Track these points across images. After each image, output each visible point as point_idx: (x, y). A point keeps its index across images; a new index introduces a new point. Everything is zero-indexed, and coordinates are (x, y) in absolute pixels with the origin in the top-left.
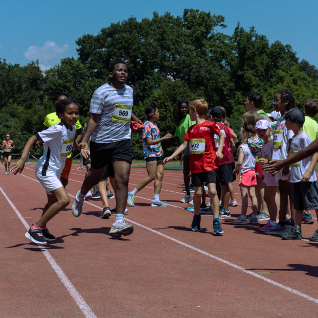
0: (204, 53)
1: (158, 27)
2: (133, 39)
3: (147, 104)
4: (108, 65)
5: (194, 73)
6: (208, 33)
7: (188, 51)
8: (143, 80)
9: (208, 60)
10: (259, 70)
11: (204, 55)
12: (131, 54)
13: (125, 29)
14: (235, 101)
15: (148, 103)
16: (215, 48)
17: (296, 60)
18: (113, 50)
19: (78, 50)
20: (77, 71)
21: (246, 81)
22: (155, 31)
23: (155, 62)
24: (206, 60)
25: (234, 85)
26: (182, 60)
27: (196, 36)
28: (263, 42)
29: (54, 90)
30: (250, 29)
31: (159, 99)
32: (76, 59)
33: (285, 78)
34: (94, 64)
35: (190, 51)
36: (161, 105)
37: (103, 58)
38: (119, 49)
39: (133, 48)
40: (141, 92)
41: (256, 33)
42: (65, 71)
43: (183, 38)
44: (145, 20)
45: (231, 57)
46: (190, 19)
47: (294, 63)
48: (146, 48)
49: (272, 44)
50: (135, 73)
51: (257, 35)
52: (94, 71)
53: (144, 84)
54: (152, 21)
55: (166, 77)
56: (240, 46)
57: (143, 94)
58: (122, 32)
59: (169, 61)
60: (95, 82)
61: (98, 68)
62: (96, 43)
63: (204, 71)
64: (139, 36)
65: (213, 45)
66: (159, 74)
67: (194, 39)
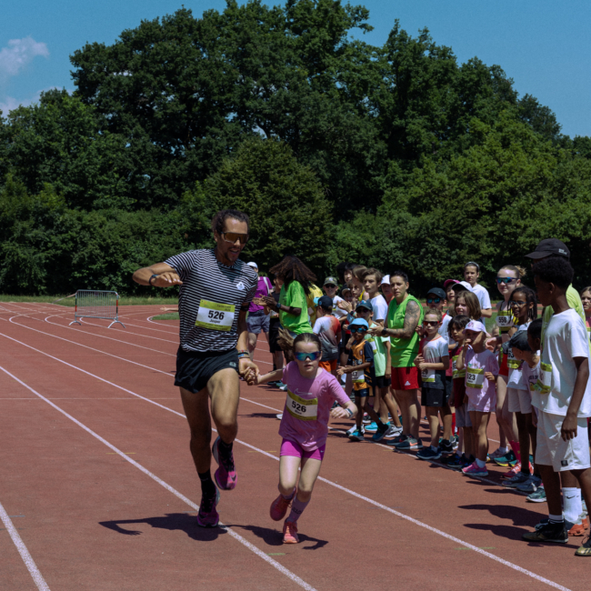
0: (327, 84)
1: (235, 29)
2: (184, 55)
3: (211, 185)
4: (136, 105)
5: (306, 123)
6: (335, 41)
7: (295, 79)
8: (203, 136)
9: (335, 97)
10: (437, 116)
11: (325, 85)
12: (181, 85)
13: (170, 34)
14: (387, 179)
15: (213, 183)
16: (348, 72)
17: (511, 98)
18: (144, 77)
19: (74, 75)
20: (74, 118)
21: (410, 139)
22: (230, 37)
23: (227, 100)
24: (330, 97)
25: (386, 148)
26: (283, 98)
27: (310, 47)
28: (446, 62)
29: (26, 155)
30: (419, 35)
31: (234, 178)
32: (71, 92)
33: (487, 134)
34: (107, 102)
35: (299, 79)
36: (238, 189)
37: (124, 92)
38: (156, 74)
39: (185, 72)
40: (201, 160)
41: (432, 43)
42: (49, 119)
44: (210, 14)
45: (381, 90)
46: (299, 13)
47: (507, 103)
48: (211, 73)
49: (464, 65)
50: (188, 123)
51: (433, 46)
52: (106, 117)
53: (205, 146)
54: (223, 16)
55: (250, 129)
56: (400, 68)
57: (204, 165)
58: (163, 39)
59: (255, 98)
60: (108, 141)
61: (114, 111)
62: (110, 61)
63: (325, 119)
64: (197, 48)
65: (346, 66)
66: (237, 124)
67: (307, 55)
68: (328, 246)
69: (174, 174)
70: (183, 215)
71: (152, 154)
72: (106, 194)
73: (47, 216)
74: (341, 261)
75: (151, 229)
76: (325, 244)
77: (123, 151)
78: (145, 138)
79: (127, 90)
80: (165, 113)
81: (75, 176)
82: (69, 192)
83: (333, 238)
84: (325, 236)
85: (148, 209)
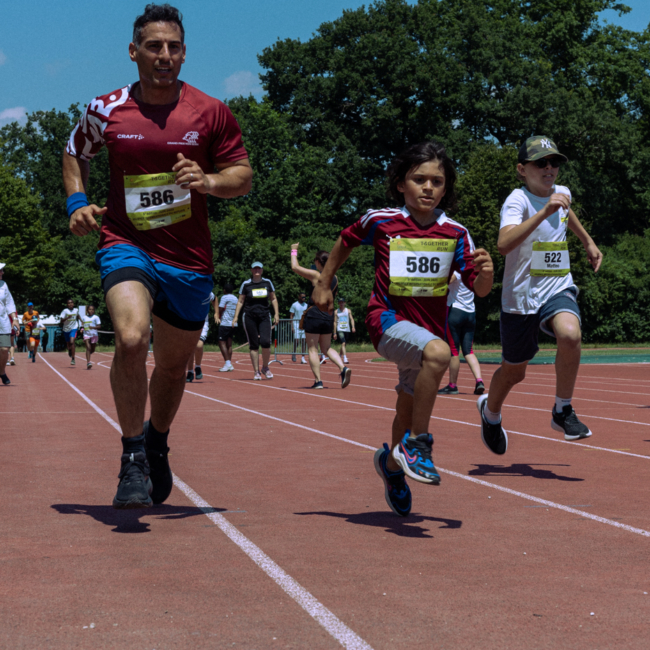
0: (575, 78)
1: (459, 17)
2: (397, 47)
4: (339, 112)
5: (552, 127)
6: (583, 27)
7: (536, 73)
9: (586, 95)
11: (574, 81)
12: (395, 85)
13: (379, 24)
16: (602, 63)
18: (349, 76)
22: (452, 26)
23: (453, 101)
24: (581, 95)
26: (521, 96)
27: (553, 35)
31: (466, 193)
32: (259, 100)
34: (304, 110)
35: (541, 72)
36: (471, 208)
37: (326, 98)
38: (364, 73)
39: (399, 69)
43: (521, 41)
45: (644, 85)
48: (432, 69)
50: (405, 131)
52: (304, 127)
55: (481, 137)
58: (371, 31)
59: (487, 99)
60: (306, 155)
61: (312, 120)
62: (307, 58)
63: (575, 120)
64: (413, 41)
65: (599, 55)
66: (465, 131)
67: (550, 44)
68: (586, 278)
71: (361, 170)
72: (307, 220)
73: (233, 246)
74: (603, 296)
75: (362, 260)
76: (582, 275)
77: (325, 167)
78: (352, 150)
79: (328, 94)
80: (376, 120)
81: (267, 198)
82: (260, 219)
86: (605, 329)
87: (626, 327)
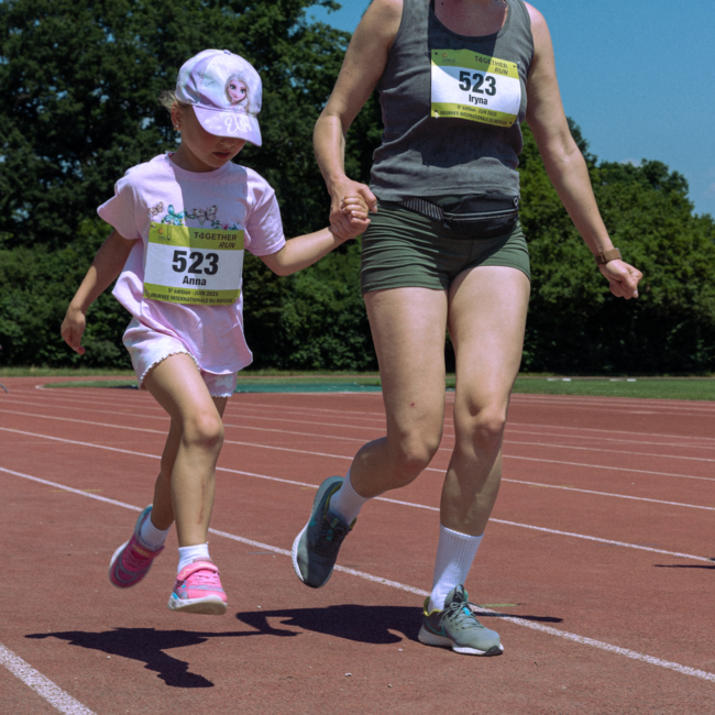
0: (279, 79)
1: (153, 4)
2: (81, 35)
4: (12, 104)
6: (289, 23)
8: (107, 147)
9: (290, 98)
12: (78, 76)
13: (62, 7)
16: (308, 64)
18: (25, 65)
23: (142, 98)
24: (284, 97)
25: (359, 167)
27: (256, 30)
38: (42, 61)
39: (84, 57)
40: (104, 179)
48: (119, 61)
50: (87, 130)
53: (110, 160)
55: (173, 140)
58: (53, 14)
63: (277, 125)
64: (100, 28)
65: (304, 56)
66: (154, 132)
67: (253, 39)
68: (284, 300)
69: (66, 200)
70: (80, 254)
71: (36, 171)
74: (300, 319)
75: (34, 273)
76: (278, 295)
78: (26, 148)
80: (55, 115)
83: (290, 288)
84: (279, 285)
85: (30, 246)
86: (302, 356)
87: (324, 353)
